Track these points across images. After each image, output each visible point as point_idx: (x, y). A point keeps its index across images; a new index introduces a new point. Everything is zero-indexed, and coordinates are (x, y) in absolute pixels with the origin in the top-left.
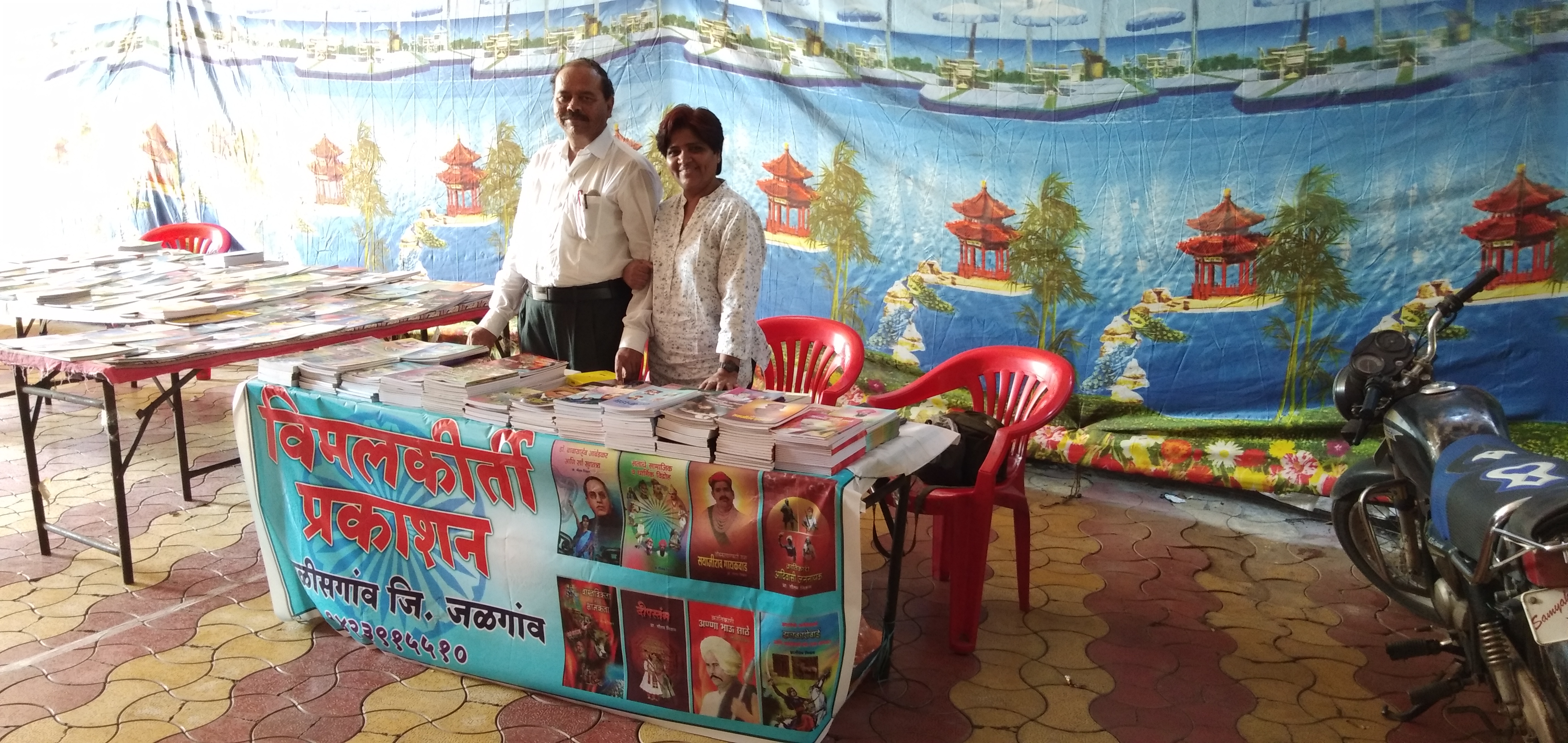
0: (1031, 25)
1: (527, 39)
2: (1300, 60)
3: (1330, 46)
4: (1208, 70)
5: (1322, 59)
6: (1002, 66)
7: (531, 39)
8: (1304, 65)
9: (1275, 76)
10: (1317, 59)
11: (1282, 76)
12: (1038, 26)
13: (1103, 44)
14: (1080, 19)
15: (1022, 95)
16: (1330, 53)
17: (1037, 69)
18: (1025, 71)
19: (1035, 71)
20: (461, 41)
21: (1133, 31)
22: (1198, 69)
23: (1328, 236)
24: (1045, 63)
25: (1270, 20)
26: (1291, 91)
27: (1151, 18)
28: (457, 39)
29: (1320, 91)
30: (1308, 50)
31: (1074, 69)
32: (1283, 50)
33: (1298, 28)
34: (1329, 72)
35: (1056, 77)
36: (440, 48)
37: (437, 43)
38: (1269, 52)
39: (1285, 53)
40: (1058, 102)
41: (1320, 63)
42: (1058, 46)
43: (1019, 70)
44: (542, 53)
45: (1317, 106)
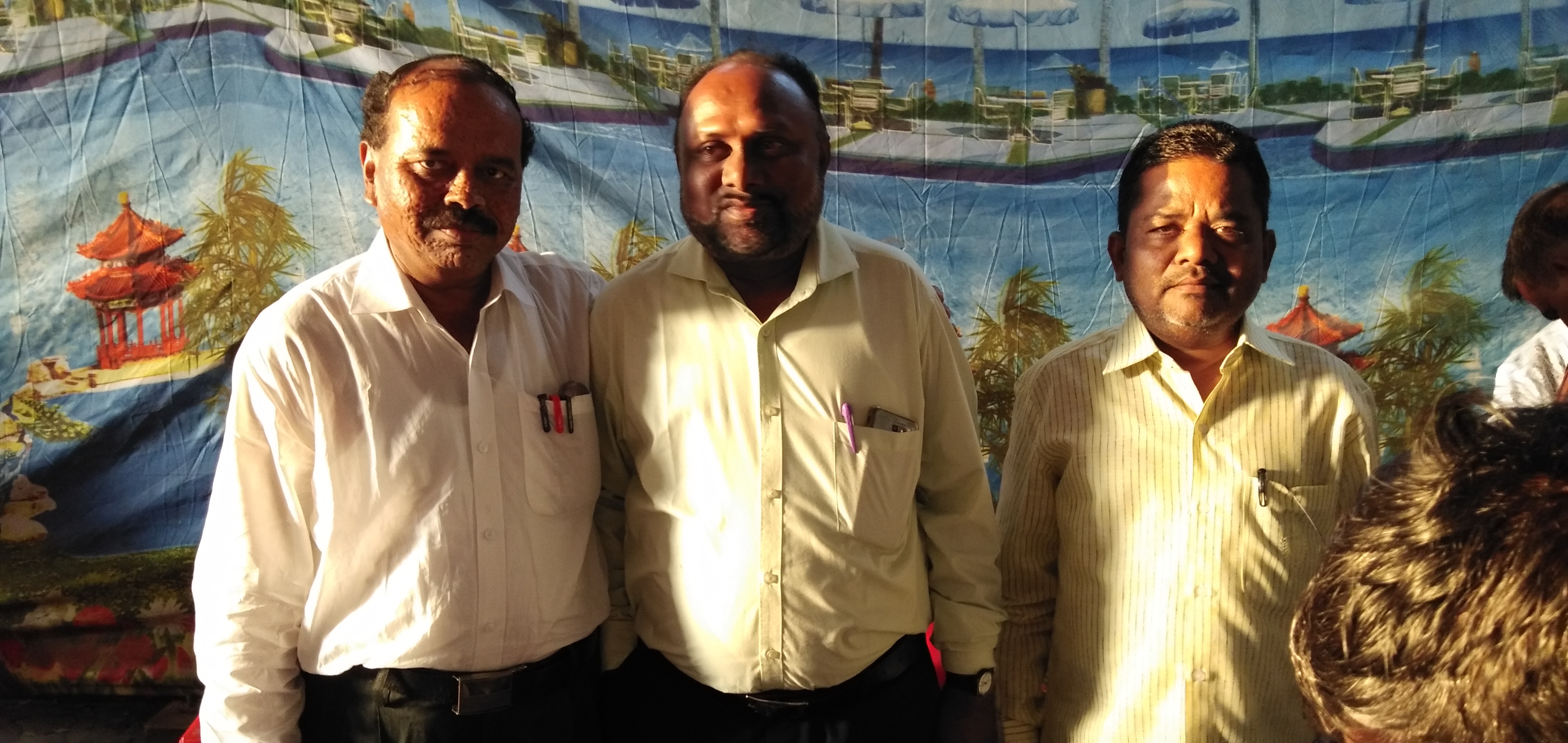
0: (980, 23)
2: (1413, 88)
3: (1458, 66)
4: (1274, 102)
5: (1443, 87)
6: (932, 92)
8: (1418, 96)
9: (1376, 112)
10: (1438, 87)
11: (1386, 112)
12: (993, 25)
13: (1105, 57)
14: (1065, 15)
15: (970, 142)
16: (1457, 77)
17: (994, 99)
18: (972, 100)
19: (991, 102)
21: (1156, 37)
22: (1258, 99)
23: (1449, 351)
24: (1007, 88)
25: (1371, 25)
26: (1399, 135)
27: (1183, 18)
29: (1440, 135)
30: (1424, 73)
31: (1057, 98)
32: (1387, 73)
33: (1411, 37)
34: (1453, 107)
35: (1028, 110)
38: (1368, 76)
39: (1391, 76)
40: (1031, 153)
41: (1442, 93)
42: (1029, 60)
43: (962, 99)
45: (1438, 159)
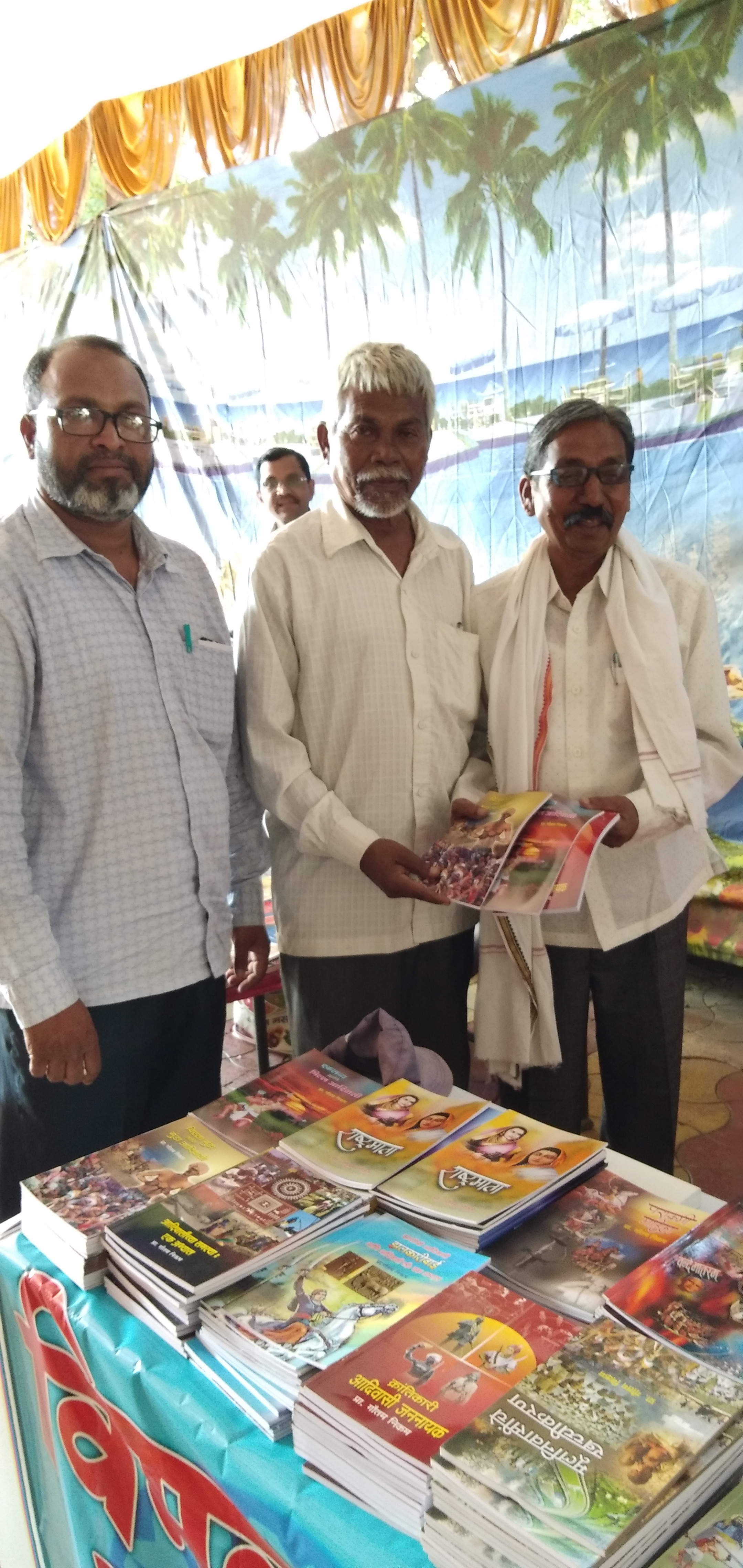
1: (639, 385)
7: (646, 383)
20: (525, 404)
28: (520, 400)
36: (493, 419)
37: (488, 411)
44: (666, 405)
